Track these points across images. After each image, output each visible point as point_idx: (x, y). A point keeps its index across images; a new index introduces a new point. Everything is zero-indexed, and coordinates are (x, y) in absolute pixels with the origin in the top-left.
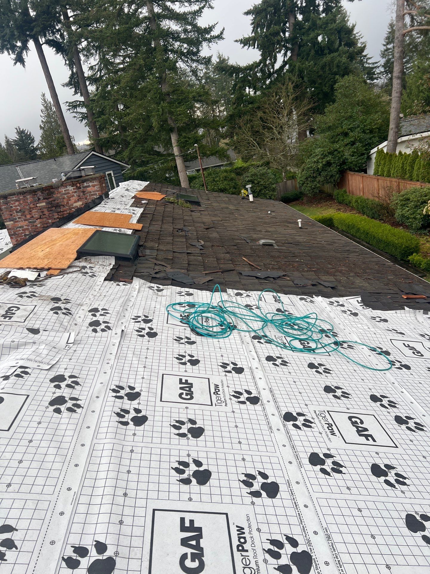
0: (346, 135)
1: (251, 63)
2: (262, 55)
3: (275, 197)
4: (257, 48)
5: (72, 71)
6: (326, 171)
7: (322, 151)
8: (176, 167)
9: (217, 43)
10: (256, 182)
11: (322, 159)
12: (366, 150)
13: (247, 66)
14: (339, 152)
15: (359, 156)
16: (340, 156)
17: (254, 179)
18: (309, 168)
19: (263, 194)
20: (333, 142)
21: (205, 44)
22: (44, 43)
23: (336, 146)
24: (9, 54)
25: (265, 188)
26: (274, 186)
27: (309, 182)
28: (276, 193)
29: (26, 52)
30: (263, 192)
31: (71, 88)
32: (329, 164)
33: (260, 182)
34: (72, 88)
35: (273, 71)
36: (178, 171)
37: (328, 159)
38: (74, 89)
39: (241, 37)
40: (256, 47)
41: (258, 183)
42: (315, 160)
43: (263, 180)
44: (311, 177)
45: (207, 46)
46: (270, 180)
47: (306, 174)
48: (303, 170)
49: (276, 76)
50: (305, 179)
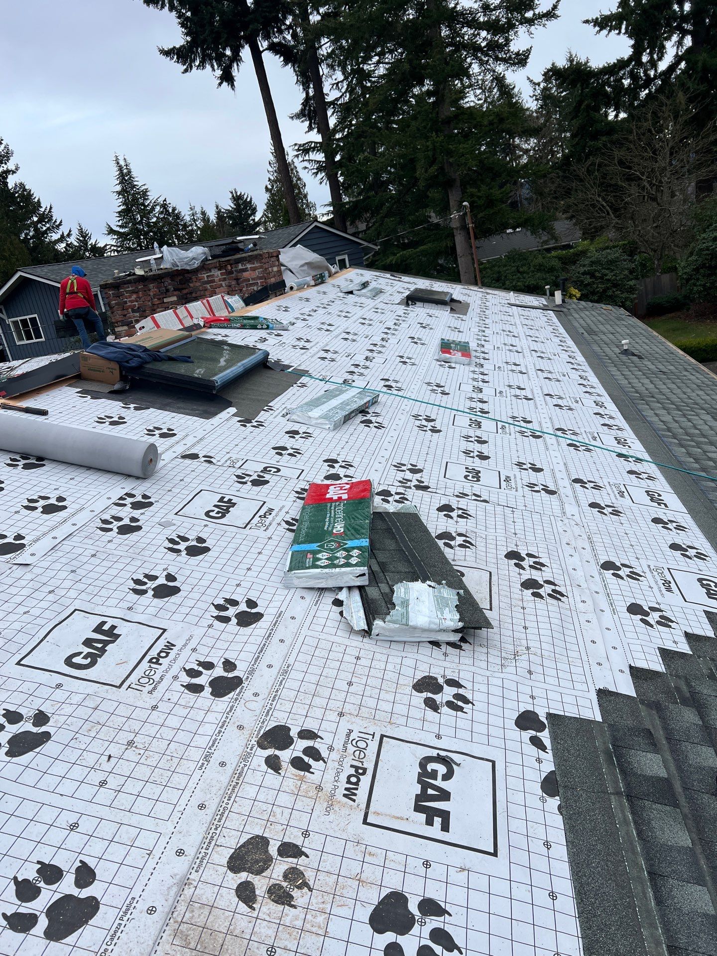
1: (612, 60)
2: (633, 46)
3: (632, 302)
4: (625, 34)
5: (307, 93)
9: (544, 25)
10: (597, 274)
13: (604, 68)
17: (596, 271)
18: (702, 250)
19: (611, 297)
21: (522, 30)
22: (266, 49)
24: (213, 70)
25: (615, 285)
26: (632, 283)
27: (700, 277)
28: (635, 296)
29: (238, 65)
30: (610, 293)
31: (303, 122)
33: (606, 275)
34: (305, 120)
35: (655, 75)
38: (308, 122)
39: (596, 15)
40: (623, 31)
41: (602, 278)
43: (612, 271)
44: (706, 267)
45: (527, 33)
46: (626, 272)
47: (697, 260)
48: (691, 254)
49: (660, 82)
50: (694, 270)
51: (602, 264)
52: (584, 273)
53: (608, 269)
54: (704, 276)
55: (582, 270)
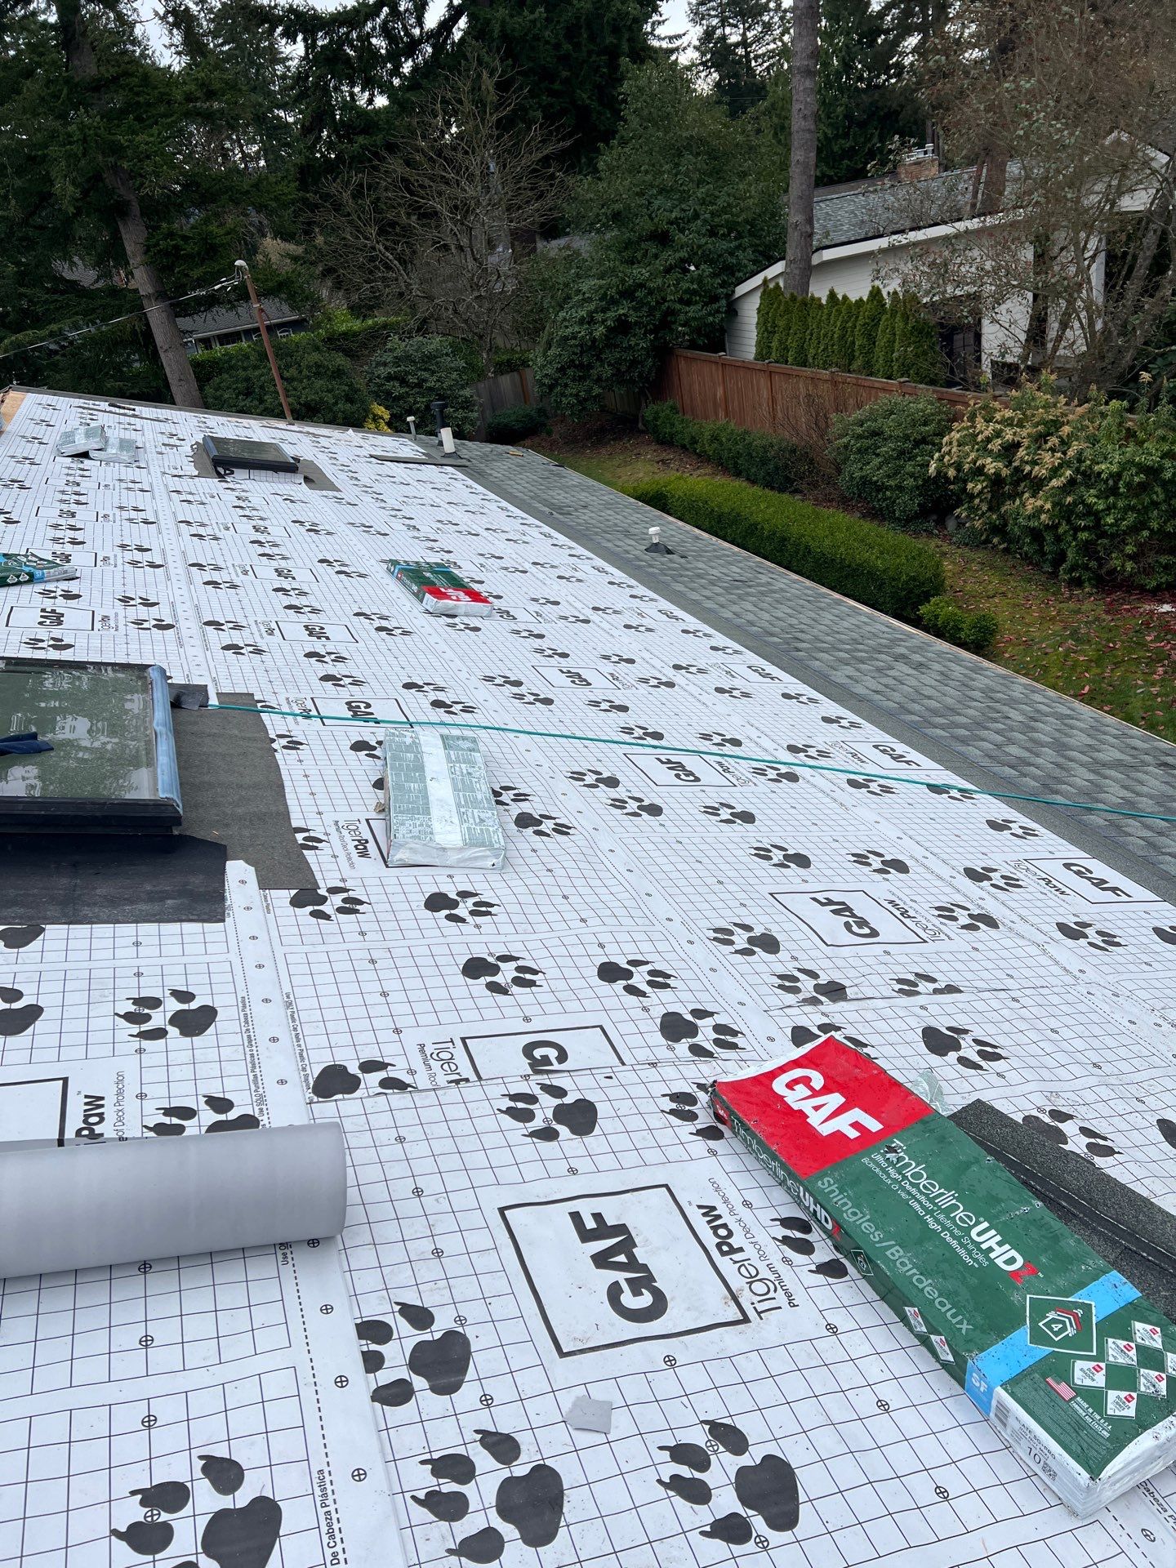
0: (662, 239)
3: (473, 426)
6: (616, 346)
7: (601, 287)
8: (148, 335)
10: (412, 380)
11: (604, 310)
12: (723, 285)
14: (651, 292)
15: (706, 304)
16: (653, 304)
17: (407, 373)
18: (565, 339)
20: (631, 262)
23: (640, 272)
25: (442, 398)
26: (467, 392)
27: (569, 381)
28: (476, 415)
32: (623, 327)
33: (425, 381)
35: (421, 36)
36: (155, 346)
37: (621, 312)
41: (419, 385)
42: (584, 313)
43: (433, 373)
44: (576, 366)
46: (454, 375)
47: (560, 355)
48: (549, 345)
49: (430, 50)
50: (560, 370)
51: (414, 362)
52: (389, 378)
53: (425, 370)
54: (574, 380)
55: (383, 371)
